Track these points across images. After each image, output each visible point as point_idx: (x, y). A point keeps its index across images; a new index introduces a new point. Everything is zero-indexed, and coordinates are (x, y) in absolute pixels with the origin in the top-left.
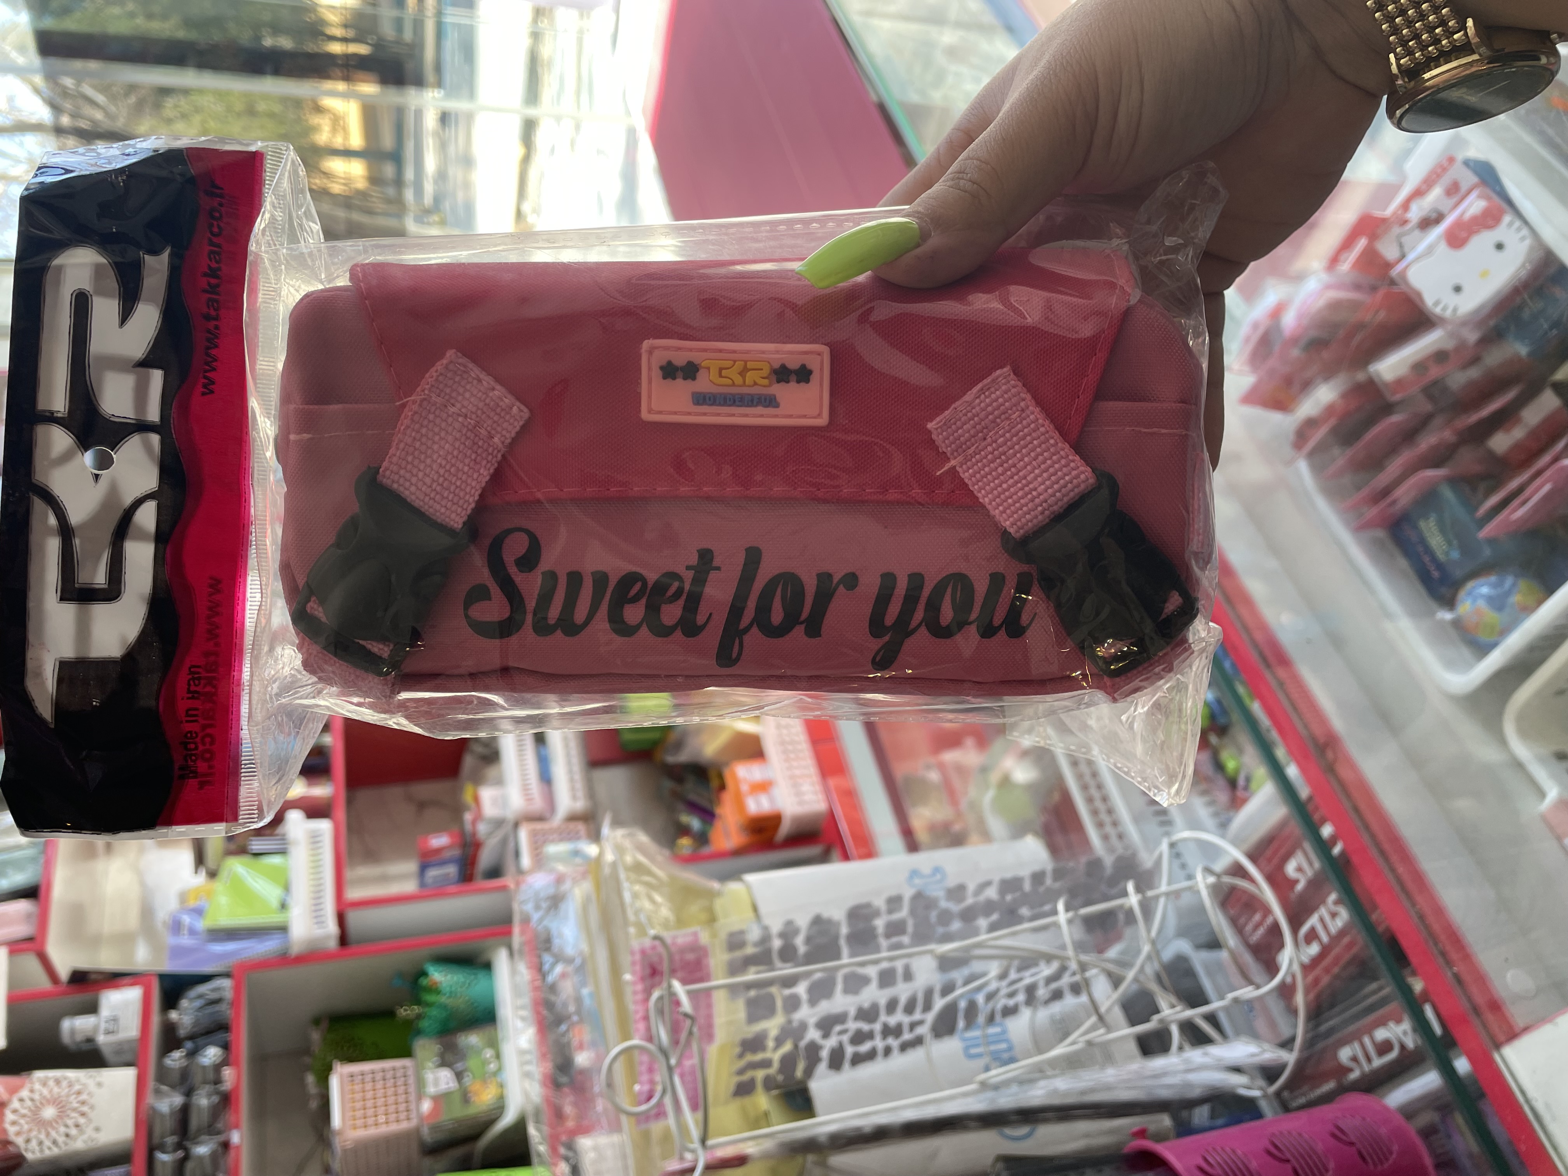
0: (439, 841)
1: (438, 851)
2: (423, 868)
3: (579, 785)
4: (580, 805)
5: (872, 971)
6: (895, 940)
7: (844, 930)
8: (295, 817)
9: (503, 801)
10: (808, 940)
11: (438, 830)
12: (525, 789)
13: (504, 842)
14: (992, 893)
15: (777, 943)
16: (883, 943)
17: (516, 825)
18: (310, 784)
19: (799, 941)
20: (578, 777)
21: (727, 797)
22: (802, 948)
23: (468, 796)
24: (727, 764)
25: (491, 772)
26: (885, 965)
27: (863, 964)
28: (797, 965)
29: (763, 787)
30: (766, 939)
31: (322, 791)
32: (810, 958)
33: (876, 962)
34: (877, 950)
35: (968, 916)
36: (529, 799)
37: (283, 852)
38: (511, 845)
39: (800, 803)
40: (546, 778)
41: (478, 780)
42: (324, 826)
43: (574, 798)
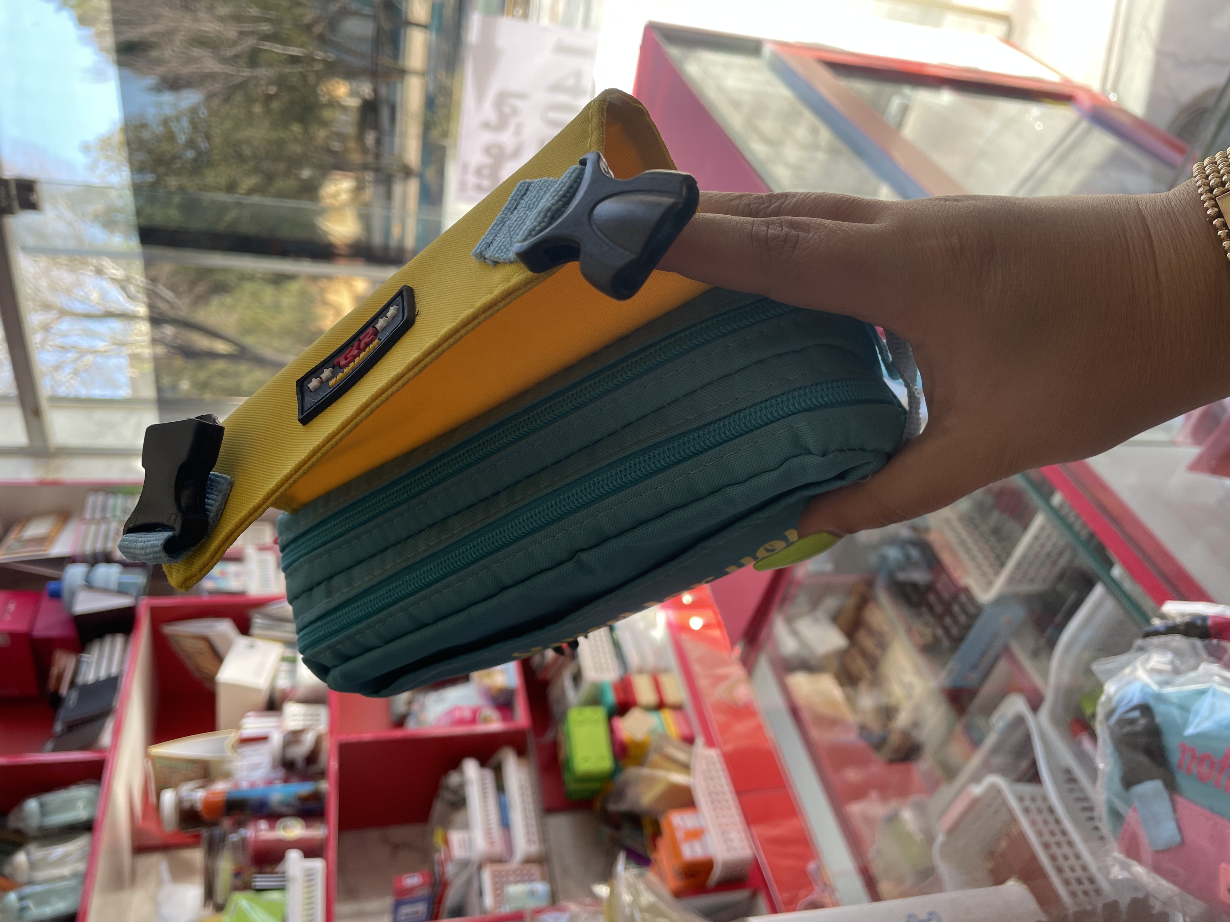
0: (412, 880)
1: (411, 890)
2: (398, 905)
3: (534, 830)
4: (534, 849)
8: (294, 856)
9: (469, 844)
11: (411, 870)
12: (488, 832)
13: (469, 882)
17: (480, 867)
18: (308, 826)
20: (533, 822)
21: (663, 844)
23: (438, 839)
24: (664, 812)
25: (458, 817)
29: (696, 834)
31: (318, 832)
36: (492, 843)
37: (282, 889)
38: (475, 886)
39: (728, 850)
40: (505, 824)
41: (446, 824)
42: (318, 864)
43: (529, 841)
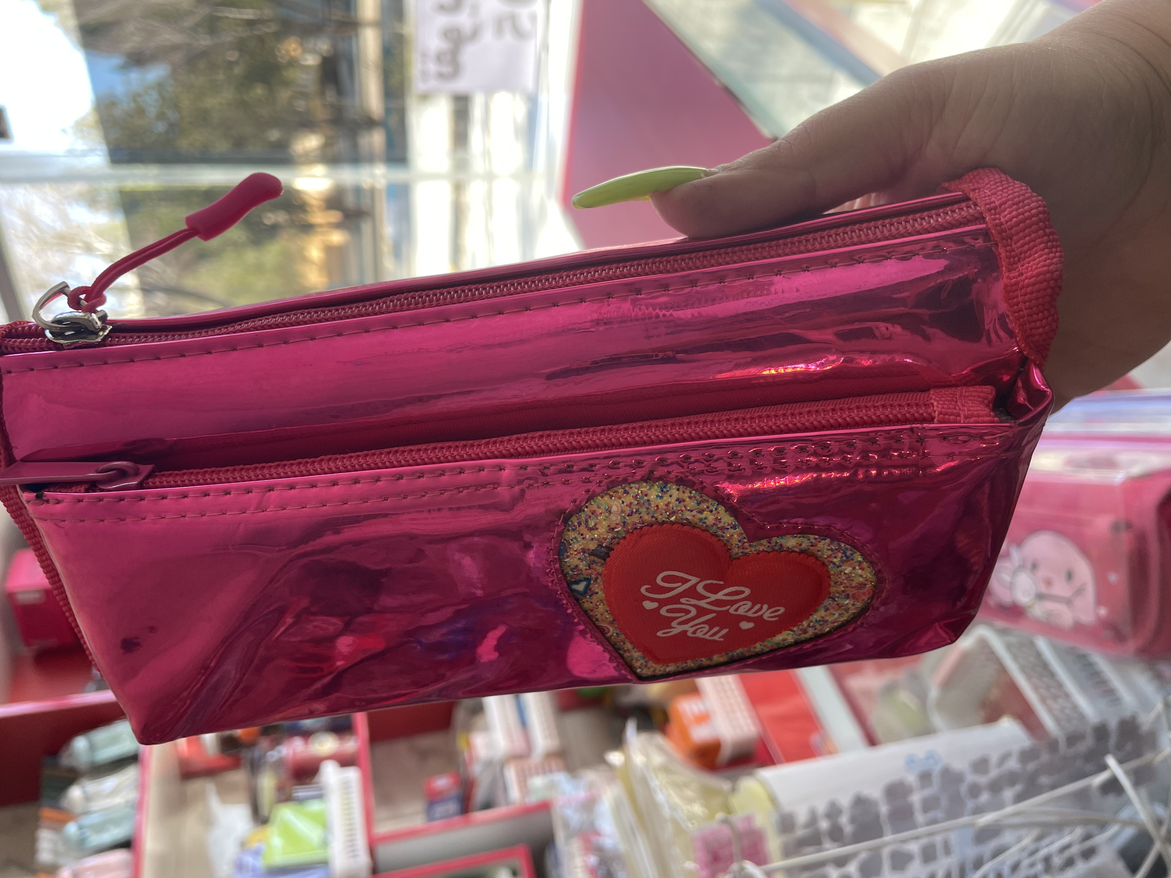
0: (442, 782)
1: (442, 791)
2: (431, 806)
3: (552, 728)
4: (554, 744)
5: (914, 847)
6: (931, 815)
7: (884, 809)
8: (330, 767)
9: (492, 745)
10: (853, 820)
11: (440, 772)
12: (508, 731)
13: (494, 780)
14: (1013, 764)
15: (824, 825)
16: (920, 817)
17: (503, 765)
18: (340, 740)
19: (844, 820)
20: (551, 721)
21: (672, 729)
22: (848, 829)
23: (461, 743)
24: (670, 700)
25: (478, 721)
26: (924, 841)
27: (904, 841)
28: (844, 845)
29: (704, 718)
30: (813, 820)
31: (349, 746)
32: (857, 838)
33: (917, 838)
34: (914, 826)
35: (995, 787)
36: (513, 743)
37: (321, 797)
38: (500, 783)
39: (736, 729)
40: (523, 722)
41: (468, 728)
42: (353, 774)
43: (547, 738)
